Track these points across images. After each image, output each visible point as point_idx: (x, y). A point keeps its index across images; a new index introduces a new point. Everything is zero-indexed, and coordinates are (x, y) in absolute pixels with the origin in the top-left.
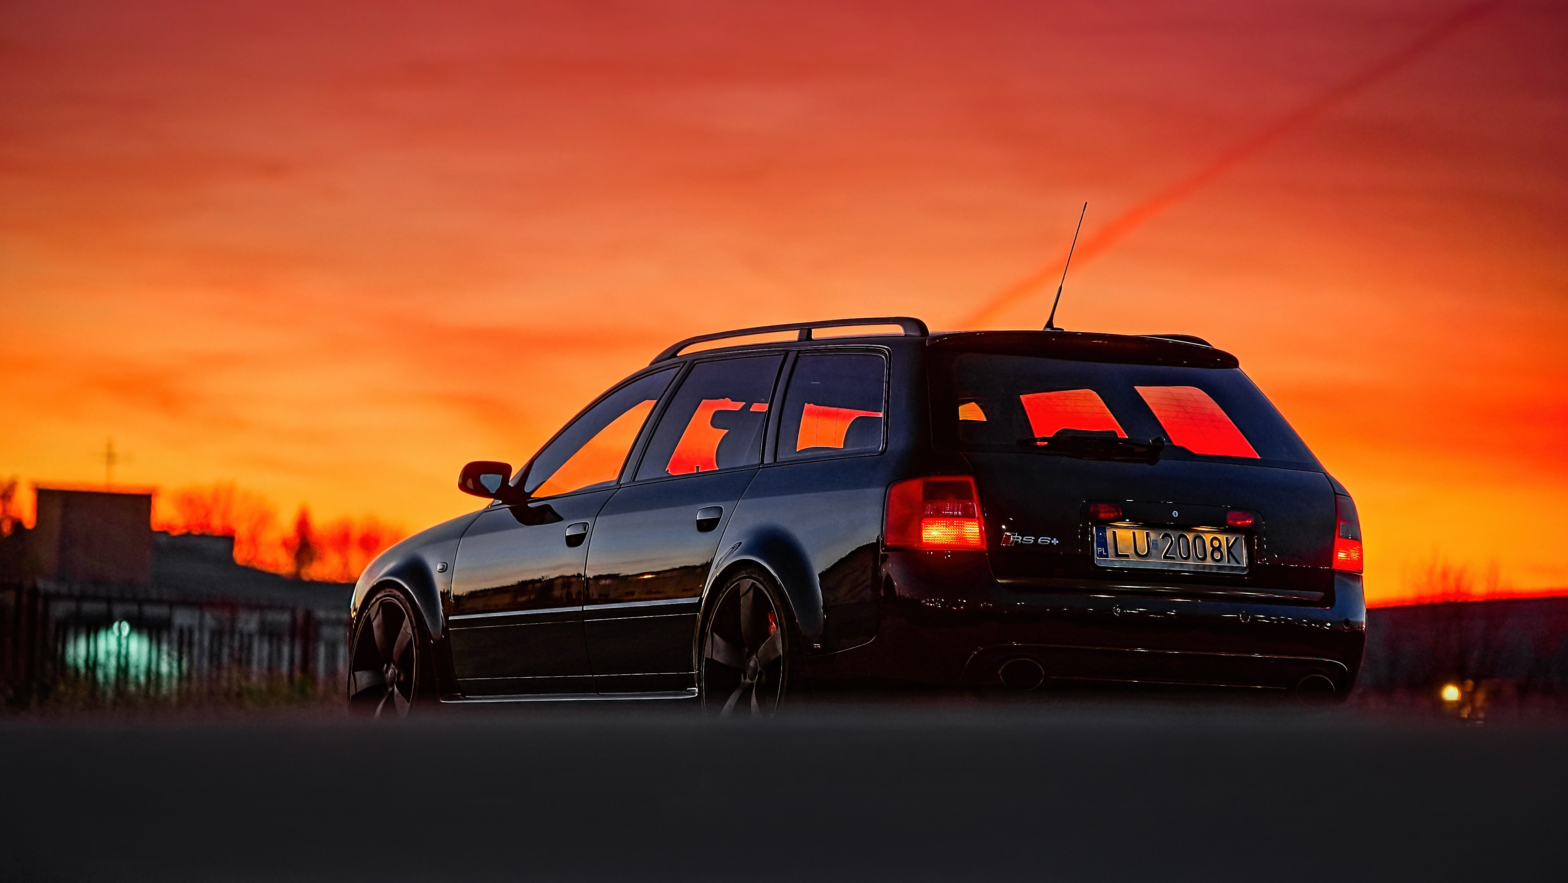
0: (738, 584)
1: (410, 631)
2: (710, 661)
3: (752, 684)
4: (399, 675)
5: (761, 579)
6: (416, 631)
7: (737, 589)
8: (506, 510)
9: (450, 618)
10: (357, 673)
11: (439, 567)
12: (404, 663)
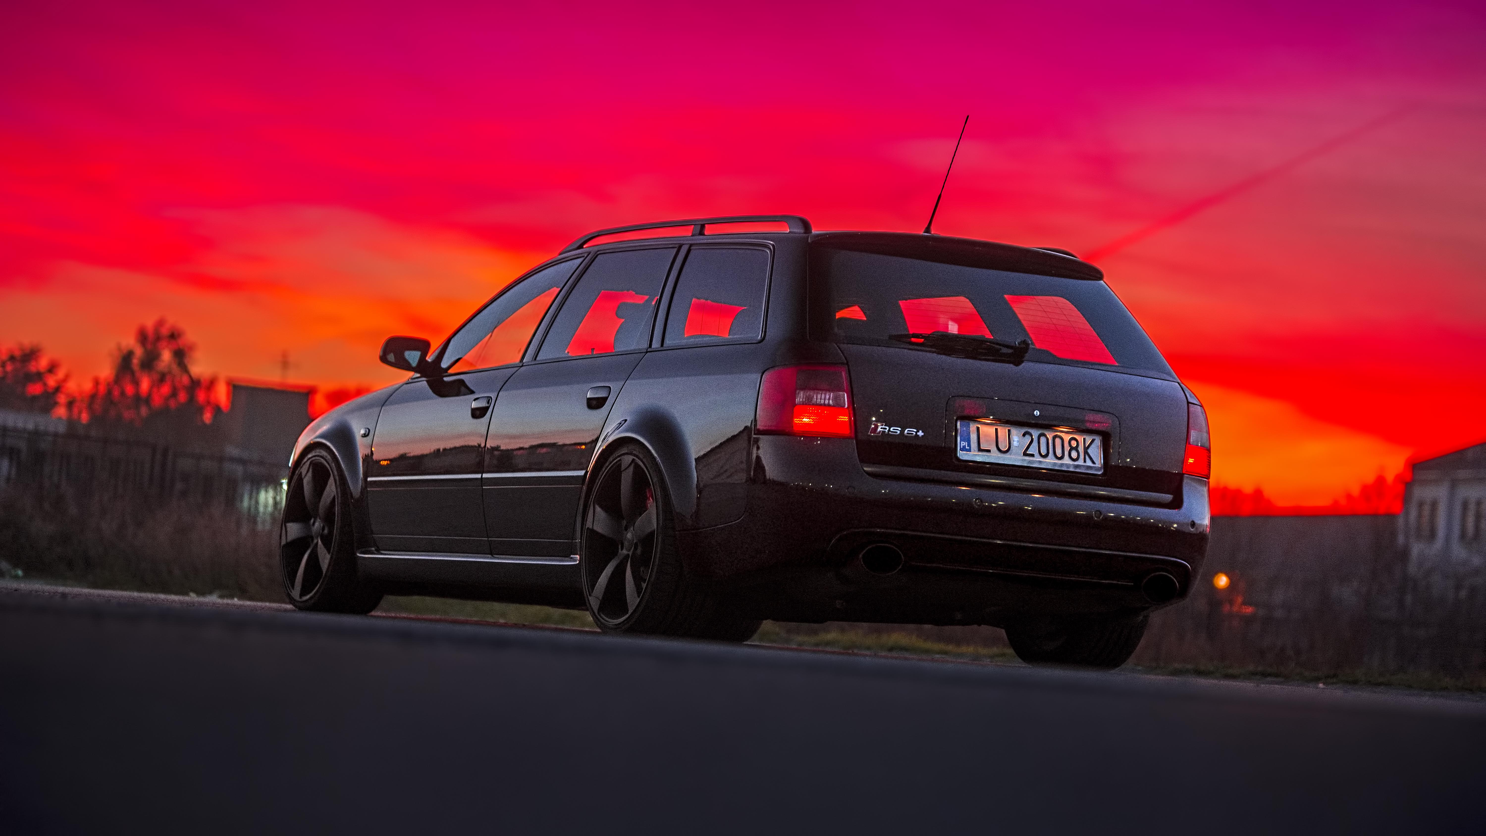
0: (620, 460)
1: (334, 489)
2: (592, 531)
3: (628, 555)
4: (323, 529)
5: (641, 456)
6: (339, 490)
7: (619, 466)
8: (423, 384)
9: (369, 479)
10: (289, 525)
11: (362, 432)
12: (329, 519)
